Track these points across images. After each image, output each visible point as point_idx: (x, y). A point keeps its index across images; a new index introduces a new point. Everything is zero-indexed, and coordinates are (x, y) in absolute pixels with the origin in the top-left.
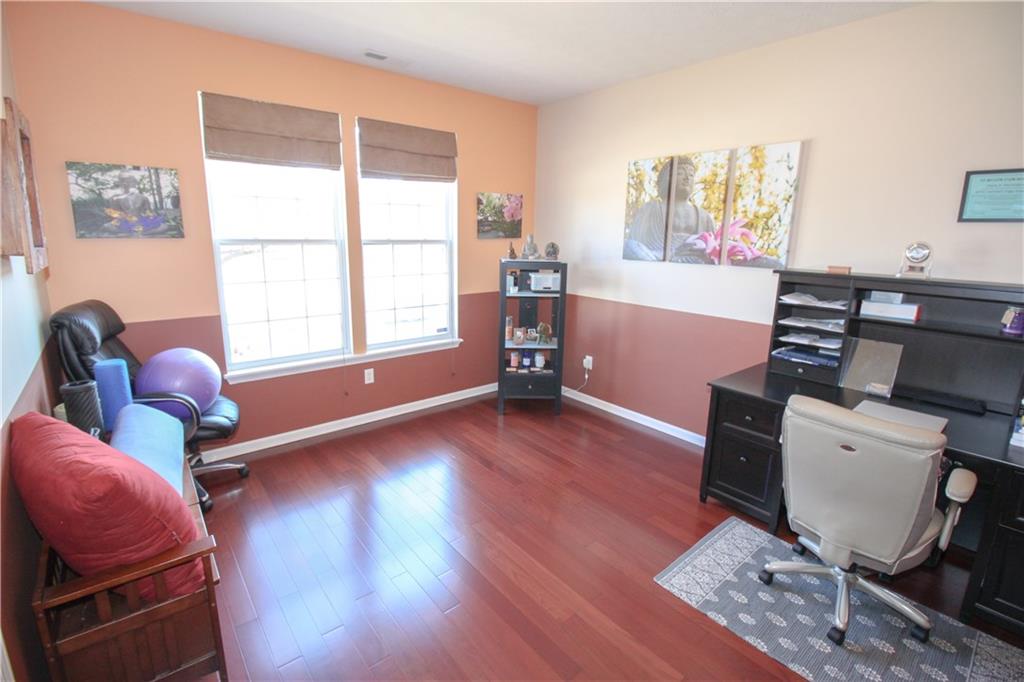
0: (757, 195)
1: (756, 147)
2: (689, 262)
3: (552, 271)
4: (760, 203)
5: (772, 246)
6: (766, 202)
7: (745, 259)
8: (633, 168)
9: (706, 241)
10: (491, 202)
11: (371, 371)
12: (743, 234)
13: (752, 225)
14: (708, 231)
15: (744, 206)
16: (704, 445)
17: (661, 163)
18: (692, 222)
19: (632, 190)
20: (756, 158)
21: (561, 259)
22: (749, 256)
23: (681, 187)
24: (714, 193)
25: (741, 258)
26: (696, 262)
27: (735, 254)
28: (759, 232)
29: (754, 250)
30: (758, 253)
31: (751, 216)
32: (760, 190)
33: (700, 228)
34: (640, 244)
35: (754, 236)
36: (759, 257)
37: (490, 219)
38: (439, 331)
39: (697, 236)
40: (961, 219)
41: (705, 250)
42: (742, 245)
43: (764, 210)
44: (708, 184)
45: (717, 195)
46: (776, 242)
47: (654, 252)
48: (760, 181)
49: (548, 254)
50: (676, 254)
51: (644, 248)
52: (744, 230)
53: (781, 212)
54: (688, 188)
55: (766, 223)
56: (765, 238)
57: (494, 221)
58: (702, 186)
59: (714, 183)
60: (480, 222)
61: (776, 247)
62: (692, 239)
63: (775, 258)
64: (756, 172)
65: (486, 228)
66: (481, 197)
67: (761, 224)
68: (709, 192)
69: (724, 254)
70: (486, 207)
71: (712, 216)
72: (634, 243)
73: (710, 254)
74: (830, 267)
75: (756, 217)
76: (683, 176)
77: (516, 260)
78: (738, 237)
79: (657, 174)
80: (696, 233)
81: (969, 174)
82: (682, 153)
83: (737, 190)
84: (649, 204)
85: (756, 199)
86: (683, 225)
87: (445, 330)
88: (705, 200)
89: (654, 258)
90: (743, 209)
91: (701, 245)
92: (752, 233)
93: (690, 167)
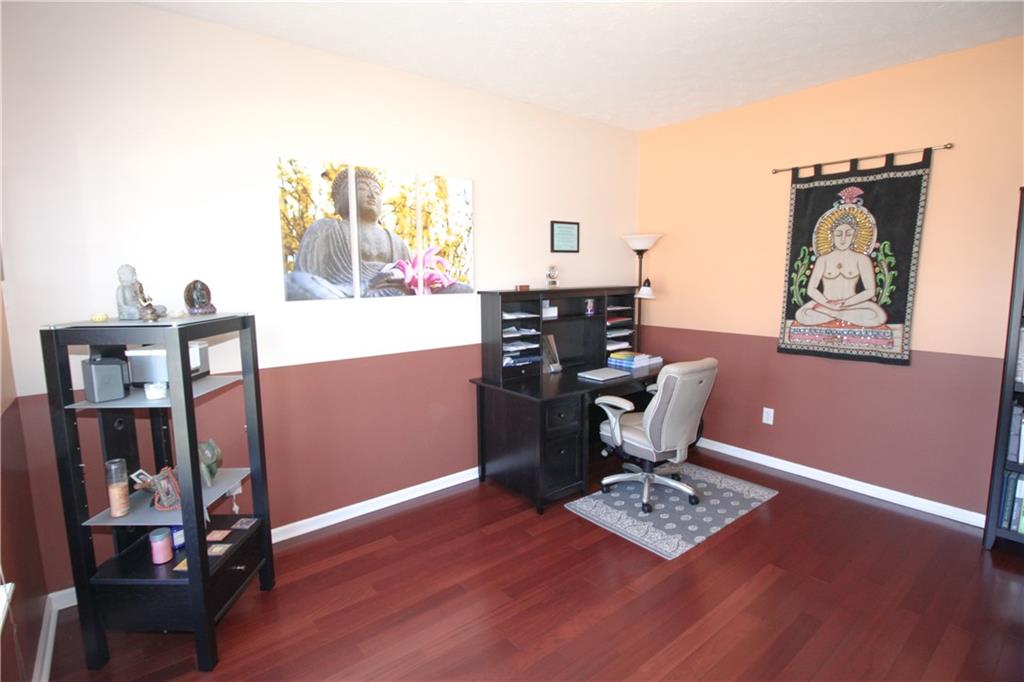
0: (445, 225)
1: (438, 177)
2: (388, 295)
4: (449, 232)
5: (463, 273)
6: (453, 231)
7: (443, 286)
8: (289, 169)
9: (403, 271)
12: (438, 262)
13: (445, 253)
14: (404, 259)
15: (436, 234)
17: (335, 171)
18: (386, 249)
19: (291, 201)
20: (440, 188)
22: (446, 284)
23: (366, 205)
24: (405, 217)
25: (440, 285)
26: (396, 294)
27: (433, 282)
28: (451, 258)
29: (449, 277)
30: (453, 280)
31: (443, 244)
32: (447, 220)
33: (396, 257)
34: (316, 277)
35: (447, 262)
36: (453, 284)
39: (393, 265)
40: (553, 251)
41: (403, 280)
42: (438, 273)
43: (452, 239)
44: (399, 206)
45: (408, 220)
46: (464, 270)
47: (341, 287)
48: (446, 211)
49: (190, 301)
50: (372, 287)
51: (325, 282)
52: (439, 258)
53: (465, 241)
54: (375, 208)
55: (456, 251)
56: (456, 265)
58: (392, 208)
59: (404, 206)
61: (466, 273)
62: (387, 268)
63: (465, 283)
64: (441, 201)
67: (452, 253)
68: (400, 215)
69: (421, 283)
71: (406, 242)
72: (306, 279)
73: (410, 285)
75: (448, 245)
76: (366, 193)
78: (434, 265)
79: (331, 183)
80: (391, 261)
83: (428, 217)
84: (322, 222)
85: (445, 229)
86: (375, 253)
88: (397, 224)
89: (343, 295)
90: (436, 237)
91: (398, 274)
92: (445, 260)
93: (373, 183)
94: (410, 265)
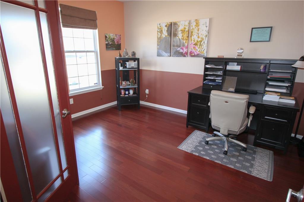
0: (197, 35)
1: (196, 20)
2: (178, 56)
3: (133, 61)
4: (198, 37)
5: (202, 51)
6: (200, 37)
7: (195, 55)
8: (159, 26)
9: (183, 50)
10: (110, 37)
11: (72, 99)
12: (194, 47)
13: (196, 44)
14: (183, 46)
15: (194, 38)
16: (187, 113)
17: (168, 24)
18: (179, 44)
19: (159, 33)
20: (197, 23)
21: (137, 57)
22: (196, 54)
23: (175, 32)
24: (185, 34)
25: (193, 54)
26: (180, 56)
27: (192, 53)
28: (198, 46)
29: (197, 52)
30: (198, 53)
31: (196, 42)
32: (198, 33)
33: (181, 46)
34: (163, 51)
35: (197, 47)
36: (199, 54)
37: (110, 43)
38: (95, 84)
39: (180, 48)
40: (251, 41)
41: (183, 52)
42: (194, 50)
43: (199, 39)
44: (183, 31)
45: (186, 35)
46: (203, 49)
47: (167, 54)
48: (198, 30)
49: (132, 55)
50: (174, 54)
51: (164, 52)
52: (194, 46)
53: (204, 40)
54: (177, 33)
55: (200, 44)
56: (200, 48)
57: (112, 44)
58: (181, 32)
59: (185, 31)
60: (106, 44)
61: (203, 51)
62: (179, 49)
63: (203, 54)
64: (197, 28)
65: (109, 46)
66: (107, 35)
67: (199, 44)
68: (183, 34)
69: (189, 54)
70: (109, 39)
71: (184, 41)
72: (160, 51)
73: (184, 54)
74: (218, 56)
75: (197, 42)
76: (175, 29)
77: (122, 57)
78: (192, 48)
79: (167, 28)
80: (180, 47)
81: (252, 29)
82: (174, 21)
83: (192, 33)
84: (165, 37)
85: (197, 36)
86: (176, 45)
87: (97, 83)
88: (182, 36)
89: (167, 56)
90: (194, 39)
91: (181, 51)
92: (196, 47)
93: (177, 26)
94: (185, 48)
